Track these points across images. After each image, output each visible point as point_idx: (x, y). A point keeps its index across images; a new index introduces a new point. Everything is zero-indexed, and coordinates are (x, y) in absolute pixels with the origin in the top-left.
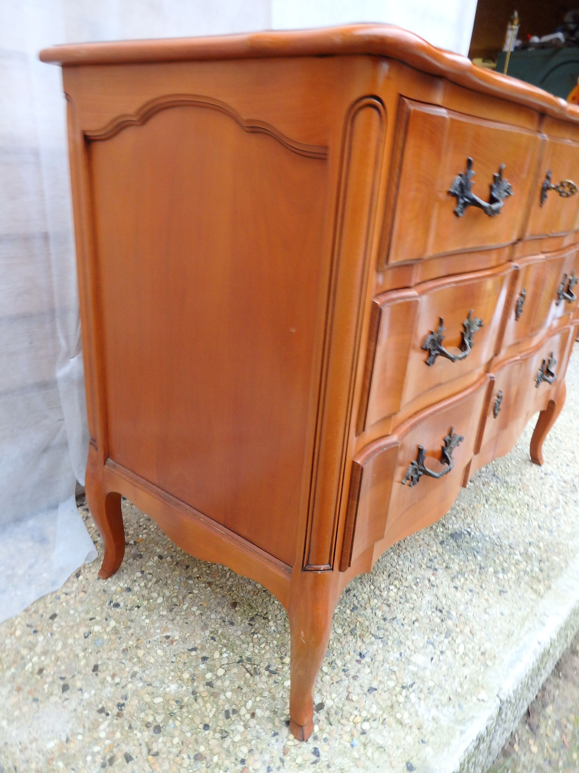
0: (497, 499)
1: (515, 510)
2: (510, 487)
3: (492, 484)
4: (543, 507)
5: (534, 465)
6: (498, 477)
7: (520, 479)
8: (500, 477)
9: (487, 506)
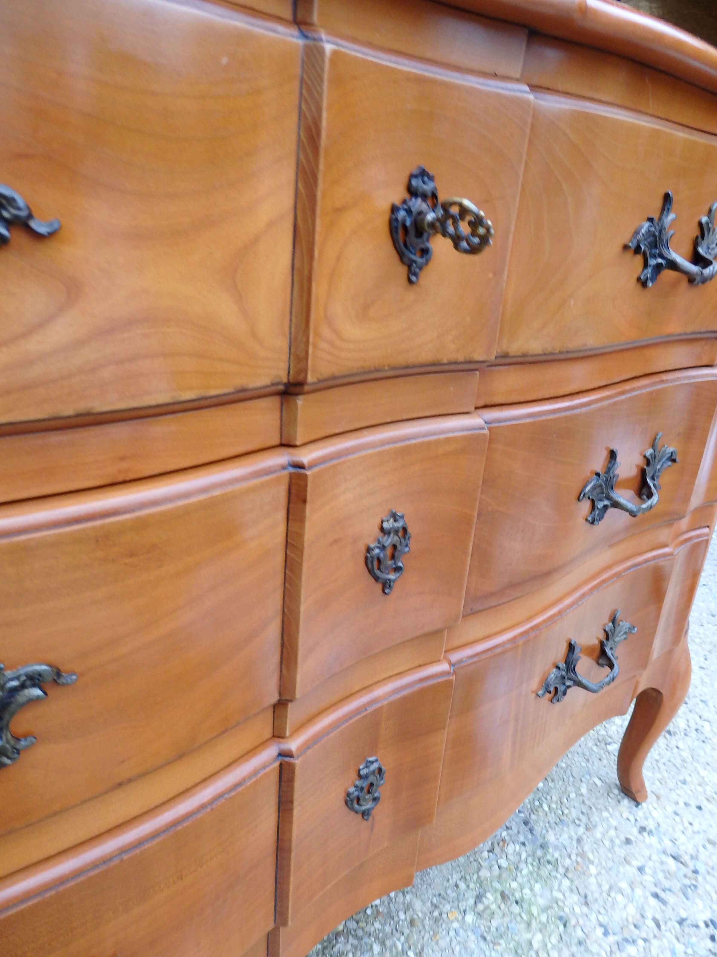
0: (504, 896)
1: (529, 936)
2: (549, 862)
3: (511, 848)
4: (599, 931)
5: (626, 802)
6: (531, 831)
7: (579, 841)
8: (538, 829)
9: (470, 918)
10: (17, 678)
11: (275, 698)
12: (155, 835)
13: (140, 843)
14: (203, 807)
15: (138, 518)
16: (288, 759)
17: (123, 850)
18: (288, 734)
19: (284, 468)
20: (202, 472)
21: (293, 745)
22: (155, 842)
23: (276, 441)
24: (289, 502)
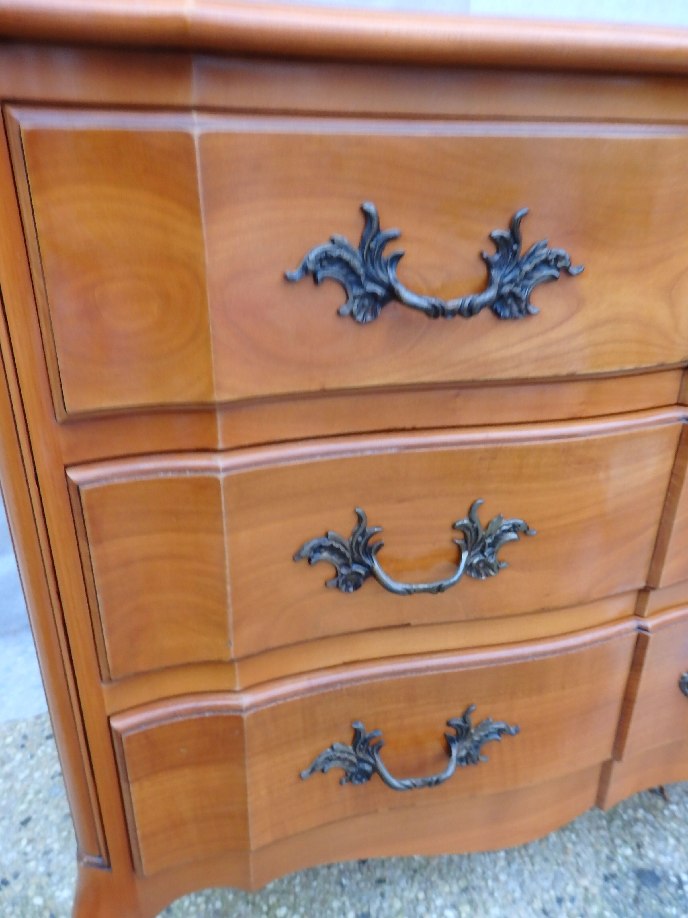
10: (508, 525)
11: (642, 584)
12: (554, 652)
13: (544, 654)
14: (584, 645)
15: (587, 441)
16: (644, 632)
17: (535, 655)
18: (646, 614)
19: (679, 419)
20: (626, 417)
21: (649, 623)
22: (554, 656)
23: (674, 401)
24: (679, 444)
